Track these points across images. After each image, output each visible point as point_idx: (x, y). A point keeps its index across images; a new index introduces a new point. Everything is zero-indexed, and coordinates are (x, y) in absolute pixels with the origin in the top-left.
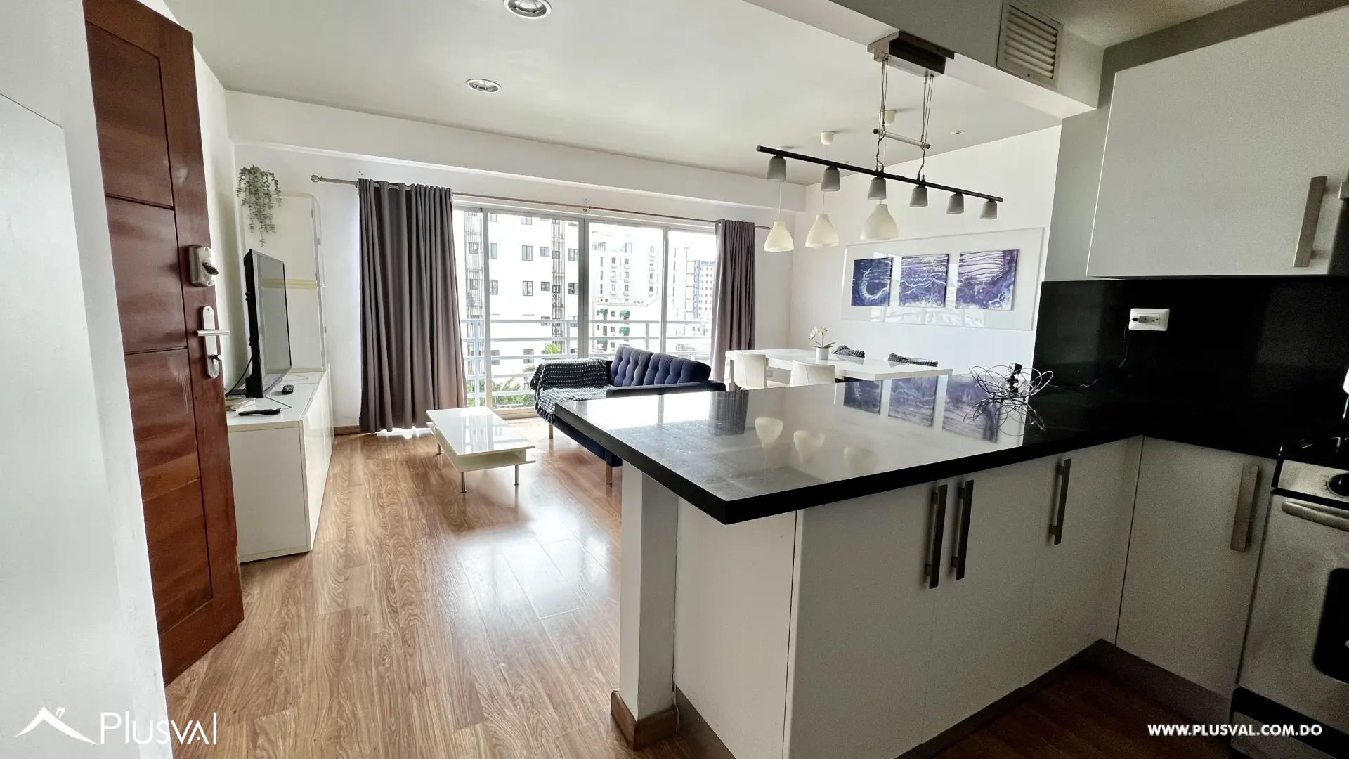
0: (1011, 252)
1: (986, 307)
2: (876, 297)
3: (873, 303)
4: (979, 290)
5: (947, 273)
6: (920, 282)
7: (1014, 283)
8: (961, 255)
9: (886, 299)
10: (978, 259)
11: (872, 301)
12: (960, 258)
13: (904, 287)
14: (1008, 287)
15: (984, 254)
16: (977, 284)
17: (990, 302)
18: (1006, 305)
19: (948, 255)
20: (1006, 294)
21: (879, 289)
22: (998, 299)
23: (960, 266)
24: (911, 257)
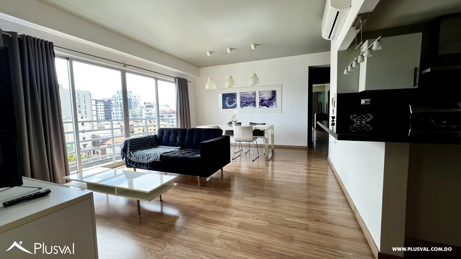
0: (274, 91)
1: (268, 107)
2: (232, 106)
3: (231, 108)
4: (266, 102)
5: (255, 97)
6: (247, 100)
7: (276, 99)
8: (259, 92)
9: (235, 106)
10: (265, 93)
11: (230, 107)
12: (259, 93)
13: (241, 102)
14: (274, 101)
15: (266, 92)
16: (265, 100)
17: (270, 105)
18: (274, 106)
19: (255, 92)
20: (274, 103)
21: (233, 103)
22: (272, 104)
23: (259, 95)
24: (243, 93)
